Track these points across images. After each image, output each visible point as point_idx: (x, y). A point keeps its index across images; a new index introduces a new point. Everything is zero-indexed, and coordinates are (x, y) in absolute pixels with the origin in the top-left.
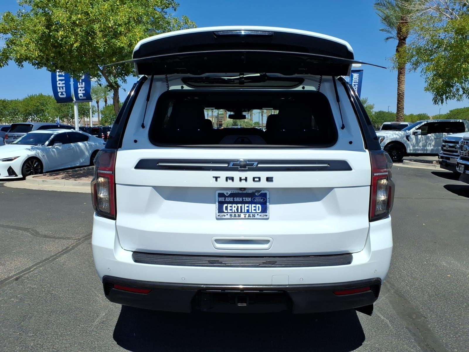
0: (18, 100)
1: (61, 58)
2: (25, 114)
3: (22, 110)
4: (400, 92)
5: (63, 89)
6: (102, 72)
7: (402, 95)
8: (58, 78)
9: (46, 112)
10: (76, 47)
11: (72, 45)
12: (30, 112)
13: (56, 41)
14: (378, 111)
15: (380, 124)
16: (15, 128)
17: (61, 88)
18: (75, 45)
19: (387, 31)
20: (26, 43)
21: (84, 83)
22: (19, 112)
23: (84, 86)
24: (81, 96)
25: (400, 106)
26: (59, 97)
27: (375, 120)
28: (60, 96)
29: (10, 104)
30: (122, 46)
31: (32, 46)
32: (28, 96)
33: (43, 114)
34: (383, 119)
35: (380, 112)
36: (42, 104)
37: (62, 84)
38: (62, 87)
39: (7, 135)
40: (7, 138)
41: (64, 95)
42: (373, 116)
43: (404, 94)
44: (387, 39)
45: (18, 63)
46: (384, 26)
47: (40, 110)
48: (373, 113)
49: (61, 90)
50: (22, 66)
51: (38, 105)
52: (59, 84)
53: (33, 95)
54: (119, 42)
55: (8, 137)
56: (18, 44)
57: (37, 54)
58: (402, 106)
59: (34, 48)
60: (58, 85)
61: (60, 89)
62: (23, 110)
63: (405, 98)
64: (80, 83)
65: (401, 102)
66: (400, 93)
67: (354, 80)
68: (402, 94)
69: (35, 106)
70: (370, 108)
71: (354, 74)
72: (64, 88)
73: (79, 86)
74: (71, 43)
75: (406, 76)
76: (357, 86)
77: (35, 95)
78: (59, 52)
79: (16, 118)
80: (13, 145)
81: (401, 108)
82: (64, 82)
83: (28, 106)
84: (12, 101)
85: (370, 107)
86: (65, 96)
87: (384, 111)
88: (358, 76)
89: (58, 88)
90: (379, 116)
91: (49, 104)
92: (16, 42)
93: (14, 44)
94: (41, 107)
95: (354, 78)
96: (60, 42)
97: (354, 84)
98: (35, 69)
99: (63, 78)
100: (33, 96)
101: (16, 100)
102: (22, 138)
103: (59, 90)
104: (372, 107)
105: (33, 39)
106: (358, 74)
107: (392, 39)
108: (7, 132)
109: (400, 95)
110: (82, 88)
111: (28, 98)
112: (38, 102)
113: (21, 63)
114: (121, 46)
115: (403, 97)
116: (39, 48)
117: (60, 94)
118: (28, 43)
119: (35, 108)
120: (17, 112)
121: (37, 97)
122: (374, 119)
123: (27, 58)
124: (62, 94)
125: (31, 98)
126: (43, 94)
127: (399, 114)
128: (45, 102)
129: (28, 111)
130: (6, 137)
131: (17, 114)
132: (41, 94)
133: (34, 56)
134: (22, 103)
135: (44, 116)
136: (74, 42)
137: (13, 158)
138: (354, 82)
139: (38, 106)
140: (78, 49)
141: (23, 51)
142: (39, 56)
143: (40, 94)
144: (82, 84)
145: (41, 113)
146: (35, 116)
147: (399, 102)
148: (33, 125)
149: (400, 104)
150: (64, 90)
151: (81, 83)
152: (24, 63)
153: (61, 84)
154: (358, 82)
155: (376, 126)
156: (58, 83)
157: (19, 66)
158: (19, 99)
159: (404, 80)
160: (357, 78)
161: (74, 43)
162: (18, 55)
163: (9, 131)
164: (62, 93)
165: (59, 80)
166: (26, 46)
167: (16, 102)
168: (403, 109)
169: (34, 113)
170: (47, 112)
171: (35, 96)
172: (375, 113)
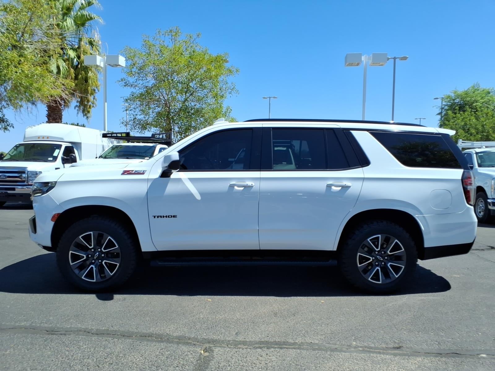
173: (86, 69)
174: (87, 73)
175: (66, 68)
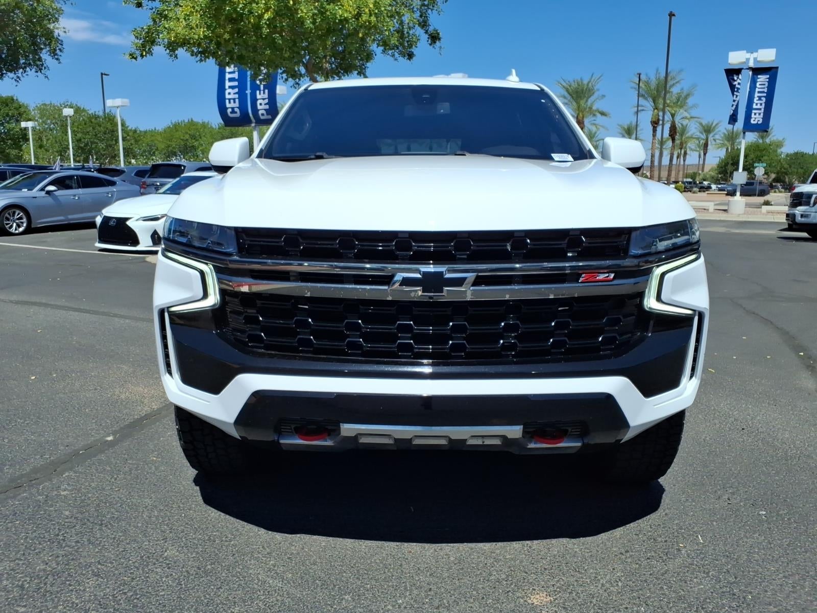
0: (155, 129)
1: (241, 41)
2: (166, 153)
3: (161, 146)
5: (235, 102)
6: (307, 66)
8: (228, 84)
9: (199, 150)
10: (268, 19)
11: (260, 17)
12: (174, 150)
13: (235, 10)
14: (792, 152)
15: (795, 177)
16: (156, 171)
17: (232, 101)
18: (266, 16)
20: (186, 14)
21: (266, 91)
22: (157, 149)
23: (267, 97)
24: (263, 115)
26: (229, 117)
27: (785, 169)
28: (230, 115)
29: (144, 137)
30: (346, 16)
31: (195, 19)
32: (172, 123)
33: (195, 153)
34: (802, 168)
35: (797, 153)
36: (193, 137)
37: (234, 94)
38: (234, 99)
39: (144, 183)
40: (145, 188)
41: (236, 113)
42: (782, 161)
45: (170, 52)
47: (189, 147)
48: (782, 156)
49: (232, 105)
50: (176, 57)
51: (187, 138)
52: (229, 94)
53: (180, 121)
54: (340, 8)
55: (146, 186)
56: (171, 18)
57: (201, 33)
59: (198, 22)
60: (227, 96)
61: (230, 102)
62: (163, 147)
64: (260, 91)
67: (759, 88)
69: (182, 140)
70: (777, 146)
71: (759, 77)
72: (237, 100)
73: (258, 96)
74: (260, 12)
76: (764, 99)
77: (181, 121)
78: (238, 31)
79: (153, 160)
80: (158, 195)
82: (236, 90)
83: (170, 140)
84: (146, 132)
85: (777, 144)
86: (238, 115)
87: (805, 152)
88: (768, 80)
89: (227, 101)
90: (795, 161)
91: (204, 136)
92: (168, 14)
93: (166, 17)
94: (192, 142)
96: (241, 11)
97: (758, 97)
98: (197, 62)
99: (236, 83)
100: (179, 123)
101: (152, 130)
102: (173, 184)
103: (228, 105)
104: (780, 145)
105: (197, 6)
106: (768, 76)
108: (144, 177)
110: (264, 99)
111: (171, 126)
112: (187, 133)
113: (174, 52)
114: (344, 16)
116: (205, 23)
117: (229, 110)
118: (188, 13)
119: (182, 143)
120: (154, 150)
121: (185, 125)
122: (785, 166)
123: (185, 43)
124: (233, 112)
125: (176, 127)
126: (195, 120)
128: (198, 133)
129: (170, 149)
130: (144, 186)
131: (154, 153)
132: (192, 120)
133: (197, 36)
134: (163, 136)
135: (196, 157)
136: (263, 11)
137: (159, 216)
138: (759, 92)
139: (187, 140)
140: (271, 23)
141: (180, 29)
142: (205, 37)
143: (190, 121)
144: (264, 93)
145: (191, 152)
146: (182, 156)
148: (184, 167)
150: (237, 104)
151: (262, 92)
152: (181, 51)
153: (232, 94)
154: (766, 91)
155: (787, 180)
156: (227, 92)
157: (171, 56)
158: (157, 129)
160: (764, 85)
161: (264, 13)
162: (173, 35)
163: (147, 176)
164: (233, 108)
165: (230, 87)
166: (185, 19)
167: (153, 133)
169: (180, 152)
170: (201, 150)
171: (182, 123)
172: (787, 155)
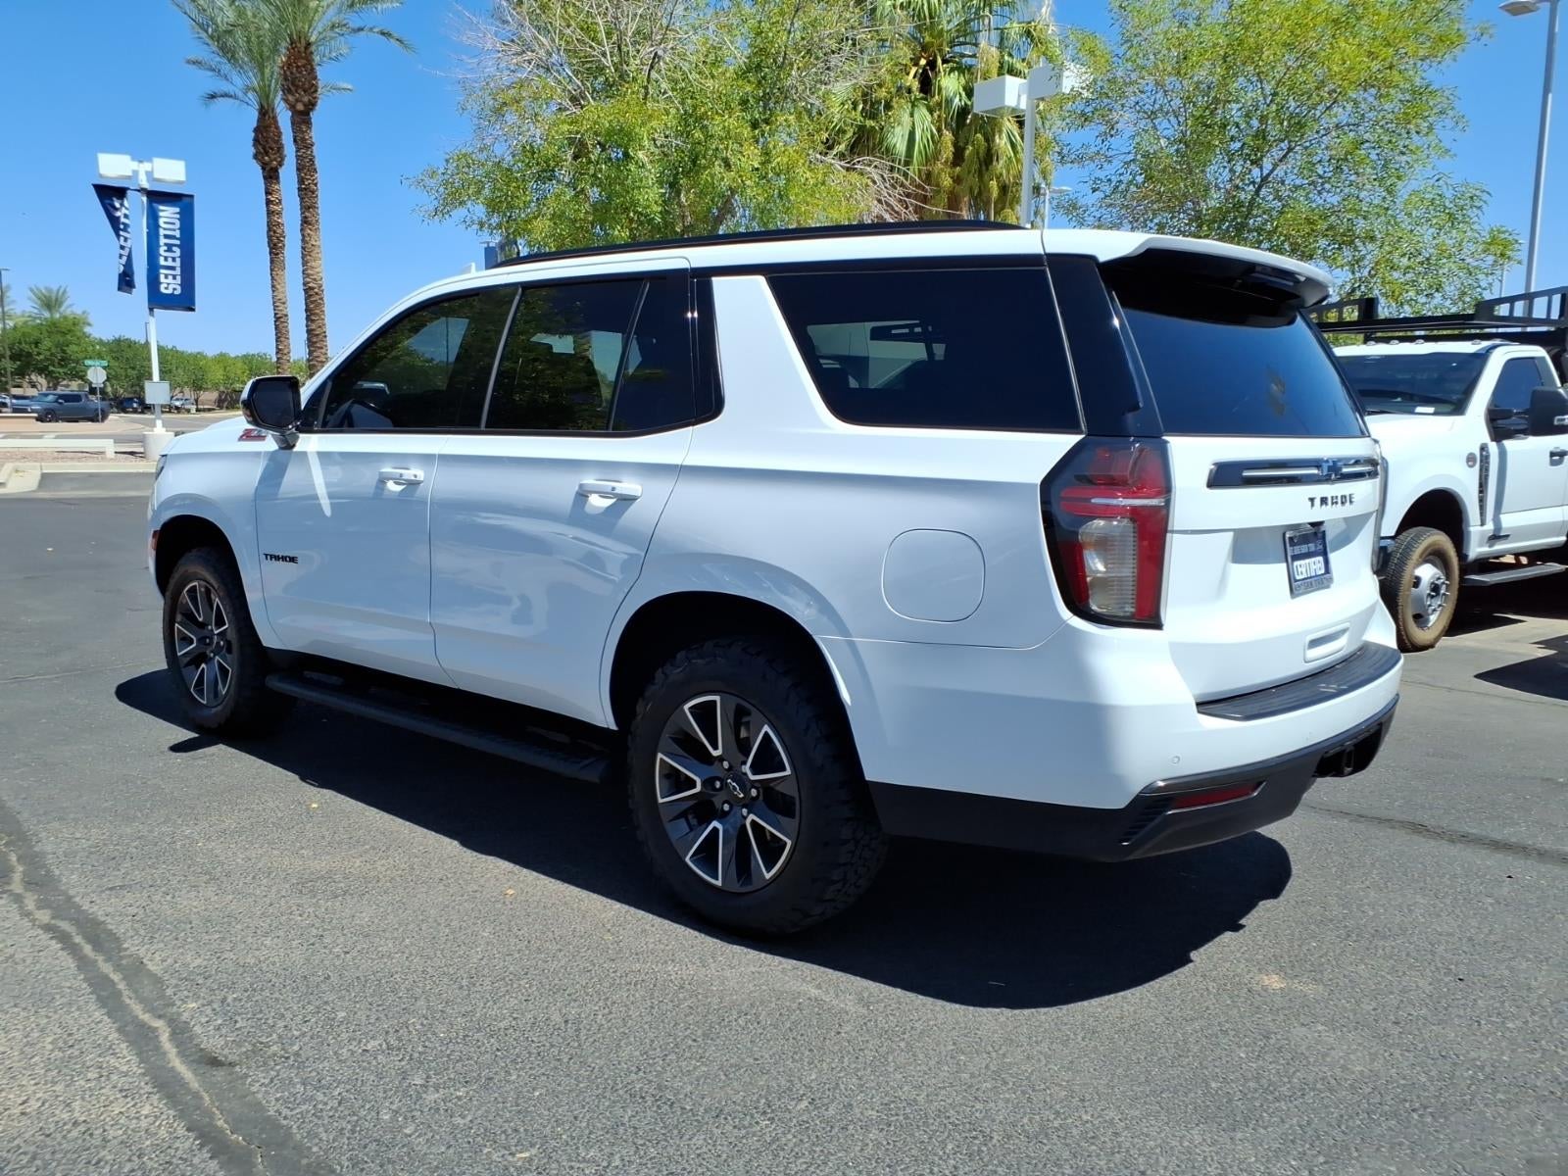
4: (309, 283)
7: (317, 294)
14: (111, 338)
19: (214, 70)
25: (313, 326)
43: (322, 291)
44: (213, 97)
46: (207, 53)
58: (320, 327)
63: (325, 301)
65: (317, 314)
66: (311, 285)
67: (165, 229)
68: (316, 290)
71: (161, 208)
75: (322, 233)
76: (177, 250)
81: (318, 335)
88: (178, 216)
95: (165, 223)
106: (178, 210)
107: (231, 100)
109: (311, 293)
115: (322, 299)
127: (315, 354)
138: (166, 237)
147: (312, 314)
149: (313, 321)
154: (178, 236)
159: (319, 247)
160: (173, 224)
168: (326, 337)
173: (989, 125)
174: (989, 139)
175: (931, 131)
